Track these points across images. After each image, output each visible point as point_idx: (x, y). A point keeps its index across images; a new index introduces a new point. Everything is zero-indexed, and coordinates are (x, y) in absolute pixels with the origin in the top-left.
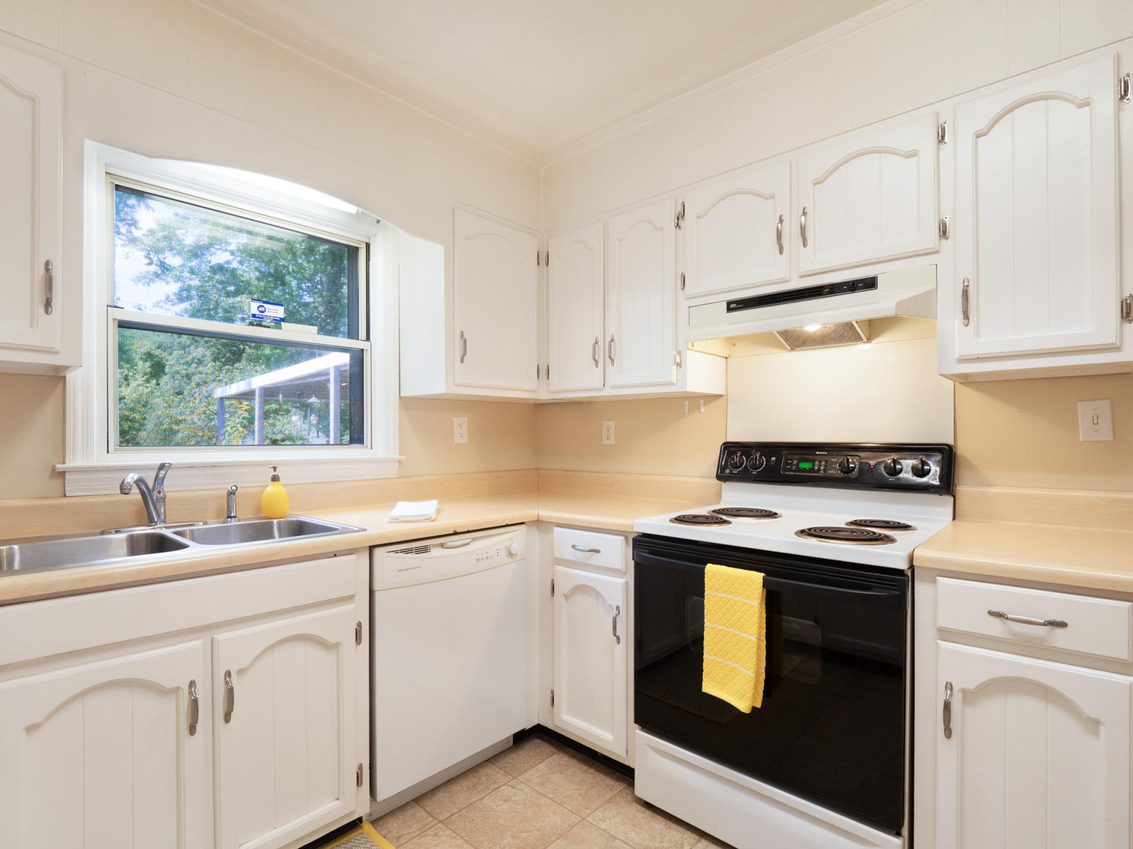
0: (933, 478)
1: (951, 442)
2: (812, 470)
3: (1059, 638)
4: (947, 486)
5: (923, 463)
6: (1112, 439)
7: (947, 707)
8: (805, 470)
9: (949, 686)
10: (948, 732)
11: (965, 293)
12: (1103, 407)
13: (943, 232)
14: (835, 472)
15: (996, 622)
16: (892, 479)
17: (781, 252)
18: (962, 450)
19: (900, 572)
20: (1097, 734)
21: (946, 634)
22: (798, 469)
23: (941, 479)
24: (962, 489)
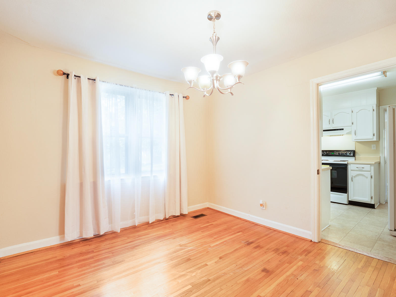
0: (352, 155)
1: (355, 150)
2: (334, 154)
3: (364, 169)
4: (354, 156)
5: (350, 153)
6: (376, 149)
7: (352, 178)
8: (333, 154)
9: (352, 176)
10: (352, 181)
11: (355, 132)
12: (375, 145)
13: (353, 124)
14: (337, 154)
15: (357, 168)
16: (346, 155)
17: (330, 124)
18: (356, 151)
19: (346, 164)
20: (367, 178)
21: (352, 170)
22: (332, 154)
23: (353, 155)
24: (356, 156)
